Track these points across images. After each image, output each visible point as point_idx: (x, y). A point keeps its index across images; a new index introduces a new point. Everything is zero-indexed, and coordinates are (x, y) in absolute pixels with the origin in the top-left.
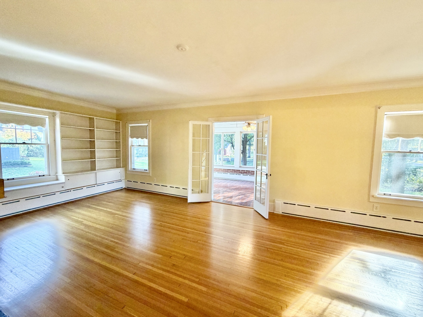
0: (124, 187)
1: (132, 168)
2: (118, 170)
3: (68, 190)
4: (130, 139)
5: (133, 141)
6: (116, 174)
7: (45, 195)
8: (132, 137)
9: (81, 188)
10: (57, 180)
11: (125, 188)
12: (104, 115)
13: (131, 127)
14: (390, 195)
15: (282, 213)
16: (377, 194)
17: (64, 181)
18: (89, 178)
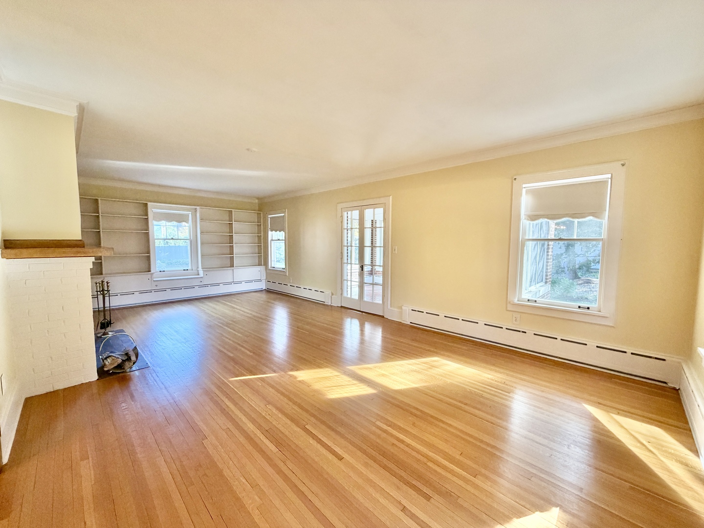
0: (264, 288)
1: (272, 266)
2: (258, 268)
3: (206, 286)
4: (270, 233)
5: (272, 235)
6: (256, 272)
7: (186, 288)
8: (272, 231)
9: (218, 285)
10: (198, 275)
11: (265, 290)
12: (241, 207)
13: (271, 218)
14: (536, 301)
15: (411, 323)
16: (516, 300)
17: (202, 276)
18: (226, 275)
